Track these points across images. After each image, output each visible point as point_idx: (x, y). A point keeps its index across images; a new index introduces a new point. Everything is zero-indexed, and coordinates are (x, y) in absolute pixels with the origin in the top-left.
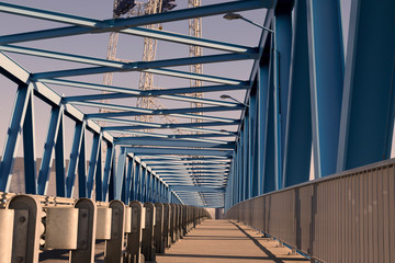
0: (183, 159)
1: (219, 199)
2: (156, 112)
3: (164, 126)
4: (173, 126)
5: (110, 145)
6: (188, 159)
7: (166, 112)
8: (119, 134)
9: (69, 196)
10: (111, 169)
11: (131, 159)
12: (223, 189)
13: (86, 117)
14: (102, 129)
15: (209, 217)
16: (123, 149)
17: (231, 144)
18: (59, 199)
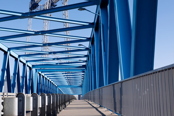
0: (63, 74)
1: (80, 91)
2: (50, 53)
3: (54, 59)
4: (58, 59)
5: (30, 69)
6: (65, 73)
7: (55, 53)
8: (34, 63)
9: (13, 92)
10: (31, 79)
11: (40, 74)
12: (81, 86)
13: (19, 56)
14: (27, 61)
15: (76, 99)
16: (36, 70)
17: (84, 66)
18: (9, 94)
